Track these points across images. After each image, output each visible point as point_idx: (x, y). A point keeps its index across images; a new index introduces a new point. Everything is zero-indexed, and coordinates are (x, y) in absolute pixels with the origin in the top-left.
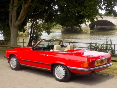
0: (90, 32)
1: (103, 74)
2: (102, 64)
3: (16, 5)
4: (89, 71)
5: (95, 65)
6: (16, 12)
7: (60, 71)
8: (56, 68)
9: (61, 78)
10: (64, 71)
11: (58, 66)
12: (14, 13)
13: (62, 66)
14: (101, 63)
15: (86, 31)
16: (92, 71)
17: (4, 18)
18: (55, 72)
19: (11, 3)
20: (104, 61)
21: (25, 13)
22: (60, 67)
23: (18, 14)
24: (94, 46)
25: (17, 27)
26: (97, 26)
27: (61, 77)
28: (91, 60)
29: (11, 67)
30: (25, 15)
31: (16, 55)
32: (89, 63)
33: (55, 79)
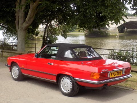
0: (118, 36)
1: (122, 88)
2: (118, 75)
3: (23, 4)
4: (100, 84)
5: (108, 76)
6: (23, 13)
7: (66, 84)
8: (62, 79)
9: (68, 92)
10: (71, 84)
11: (64, 78)
12: (21, 14)
13: (68, 77)
14: (116, 74)
15: (113, 35)
16: (104, 84)
17: (11, 20)
18: (61, 85)
19: (18, 2)
20: (121, 71)
21: (34, 13)
22: (67, 78)
23: (26, 14)
24: (117, 53)
25: (25, 30)
26: (127, 28)
27: (68, 90)
28: (102, 70)
29: (13, 77)
30: (33, 15)
31: (18, 63)
32: (100, 75)
33: (61, 92)
